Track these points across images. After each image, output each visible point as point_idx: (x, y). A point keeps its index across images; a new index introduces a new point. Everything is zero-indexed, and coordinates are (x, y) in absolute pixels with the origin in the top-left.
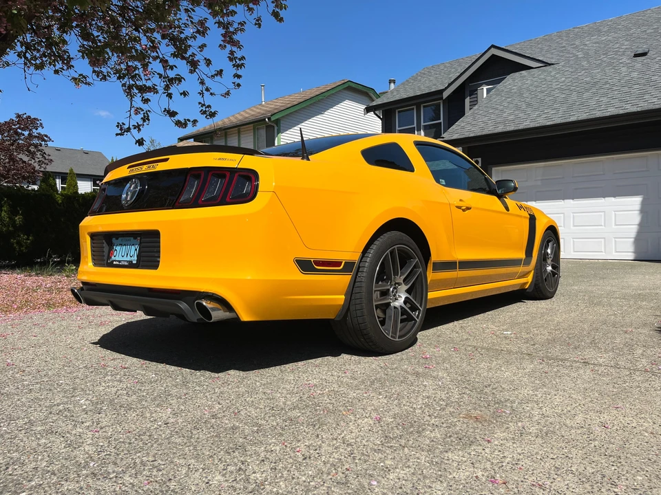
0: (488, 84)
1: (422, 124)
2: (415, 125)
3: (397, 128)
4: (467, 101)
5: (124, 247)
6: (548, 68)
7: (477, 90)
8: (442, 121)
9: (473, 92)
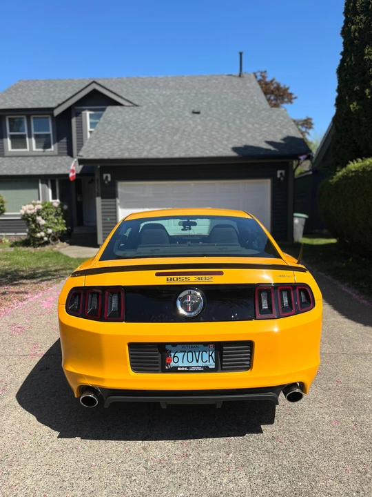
0: (90, 110)
1: (33, 132)
2: (26, 132)
3: (9, 133)
4: (74, 120)
5: (190, 354)
6: (135, 108)
7: (81, 113)
8: (51, 132)
9: (78, 114)
